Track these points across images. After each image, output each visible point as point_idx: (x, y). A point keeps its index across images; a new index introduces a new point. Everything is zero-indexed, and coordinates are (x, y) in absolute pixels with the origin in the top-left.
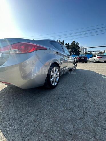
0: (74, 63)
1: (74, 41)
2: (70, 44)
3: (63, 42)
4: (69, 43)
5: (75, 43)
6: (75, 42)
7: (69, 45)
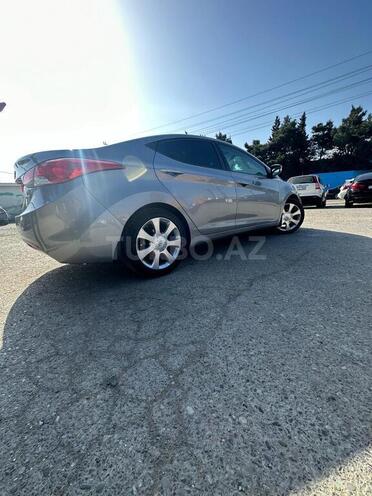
0: (292, 206)
1: (360, 109)
2: (337, 124)
3: (303, 119)
4: (330, 124)
5: (364, 118)
6: (364, 114)
7: (330, 129)
